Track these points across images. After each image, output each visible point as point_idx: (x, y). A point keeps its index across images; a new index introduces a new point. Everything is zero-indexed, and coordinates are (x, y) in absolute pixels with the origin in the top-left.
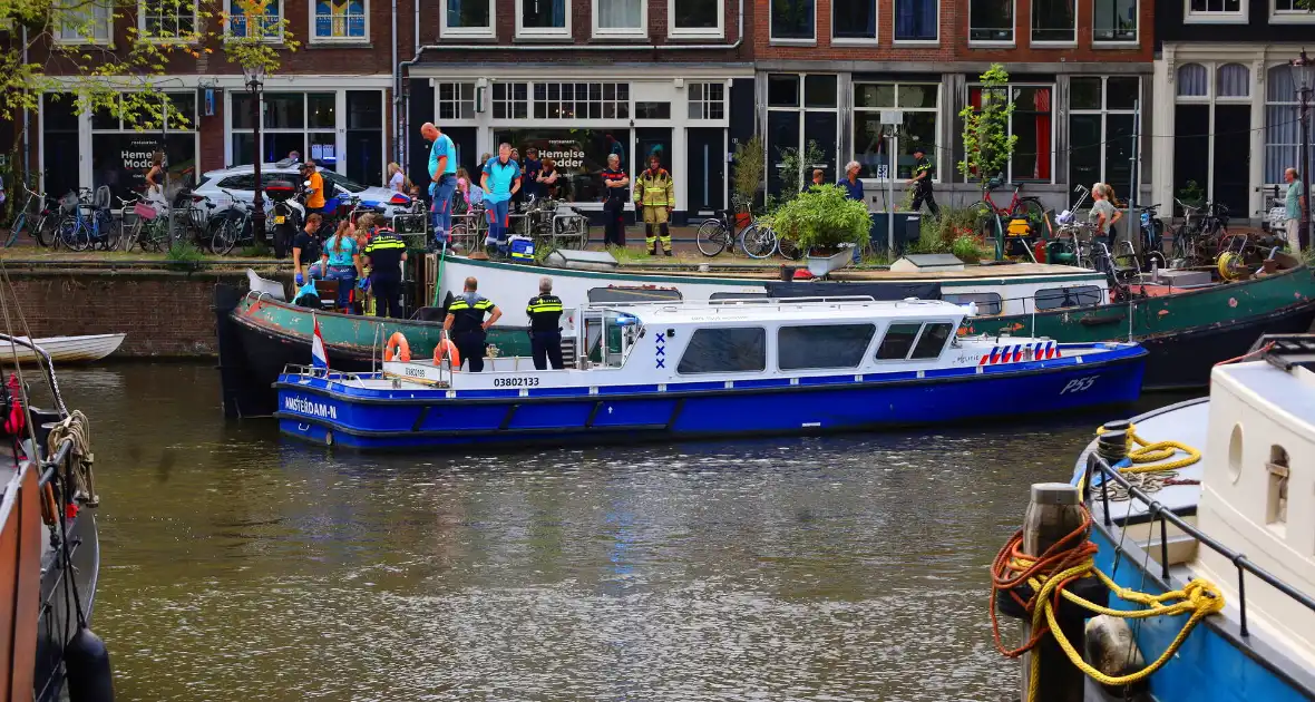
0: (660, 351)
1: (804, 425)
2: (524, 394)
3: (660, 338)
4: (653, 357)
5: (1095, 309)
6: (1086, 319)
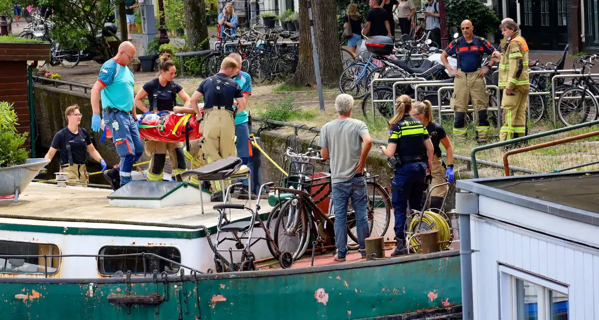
5: (129, 282)
6: (113, 295)
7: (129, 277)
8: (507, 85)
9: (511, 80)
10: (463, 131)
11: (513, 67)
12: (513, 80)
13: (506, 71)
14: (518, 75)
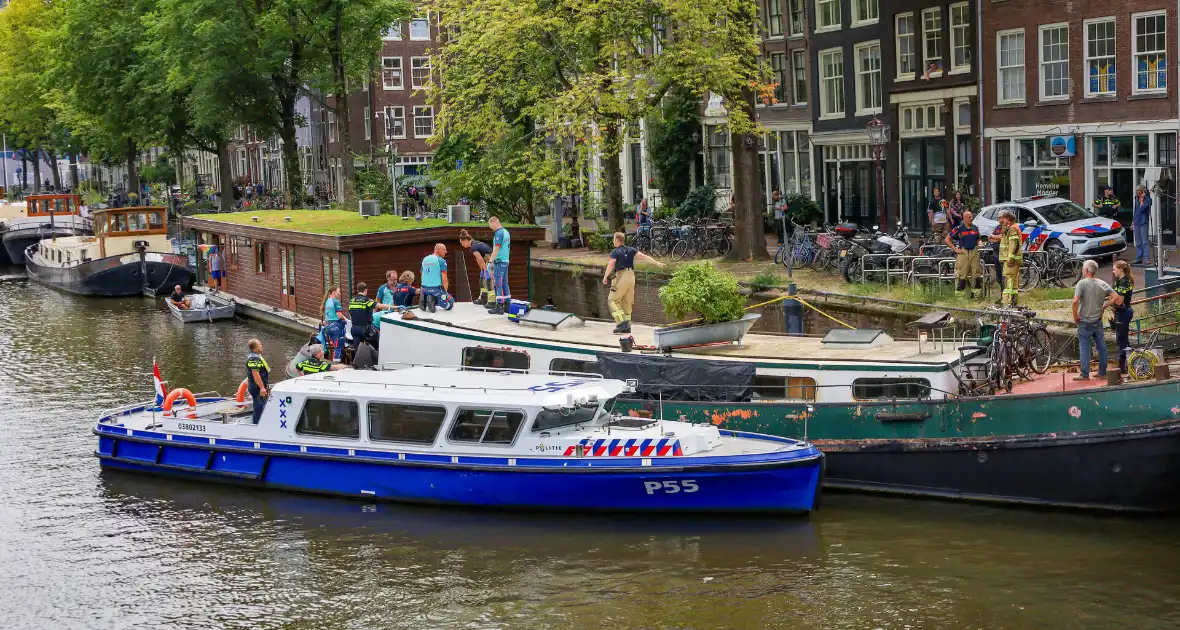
0: (283, 414)
1: (363, 492)
2: (212, 442)
3: (283, 403)
4: (278, 420)
5: (894, 404)
6: (880, 414)
7: (894, 400)
8: (1008, 259)
9: (1011, 255)
10: (963, 293)
11: (1012, 246)
12: (1013, 256)
13: (1006, 249)
14: (1016, 252)
